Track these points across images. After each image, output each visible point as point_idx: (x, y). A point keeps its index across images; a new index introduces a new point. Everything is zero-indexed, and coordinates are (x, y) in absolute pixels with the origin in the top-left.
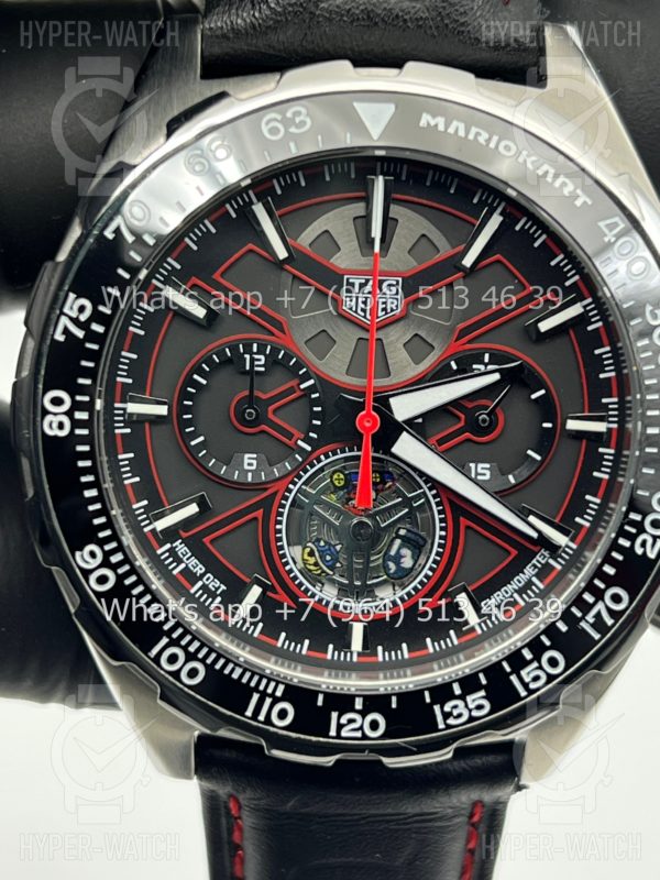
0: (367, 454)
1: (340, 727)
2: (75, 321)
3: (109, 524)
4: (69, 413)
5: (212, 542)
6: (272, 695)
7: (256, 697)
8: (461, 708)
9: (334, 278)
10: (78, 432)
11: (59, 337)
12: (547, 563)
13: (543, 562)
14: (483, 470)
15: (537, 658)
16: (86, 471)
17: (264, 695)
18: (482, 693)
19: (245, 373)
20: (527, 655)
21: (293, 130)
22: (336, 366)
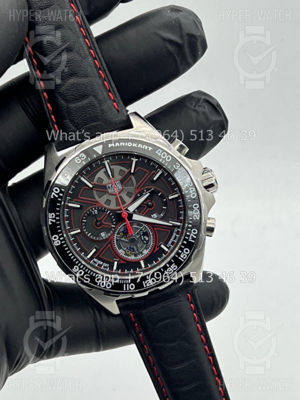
0: (127, 222)
1: (146, 284)
2: (52, 219)
3: (77, 260)
4: (59, 239)
5: (102, 256)
6: (128, 283)
7: (125, 285)
8: (171, 269)
9: (105, 187)
10: (62, 242)
11: (50, 223)
13: (177, 230)
14: (155, 215)
15: (183, 251)
16: (67, 250)
17: (126, 284)
18: (174, 264)
19: (94, 216)
20: (180, 251)
21: (82, 159)
22: (113, 206)
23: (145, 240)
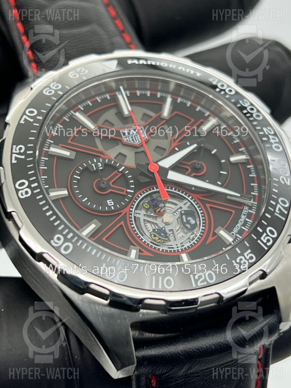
1: (197, 282)
2: (20, 154)
3: (62, 223)
4: (29, 187)
5: (106, 239)
7: (154, 278)
8: (244, 260)
10: (35, 192)
11: (14, 161)
12: (249, 212)
13: (247, 212)
15: (265, 231)
16: (44, 206)
18: (249, 251)
19: (94, 172)
20: (260, 230)
21: (82, 74)
23: (190, 224)
